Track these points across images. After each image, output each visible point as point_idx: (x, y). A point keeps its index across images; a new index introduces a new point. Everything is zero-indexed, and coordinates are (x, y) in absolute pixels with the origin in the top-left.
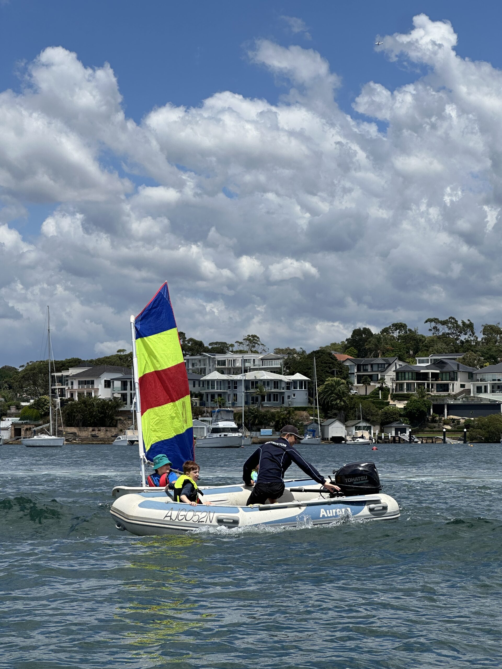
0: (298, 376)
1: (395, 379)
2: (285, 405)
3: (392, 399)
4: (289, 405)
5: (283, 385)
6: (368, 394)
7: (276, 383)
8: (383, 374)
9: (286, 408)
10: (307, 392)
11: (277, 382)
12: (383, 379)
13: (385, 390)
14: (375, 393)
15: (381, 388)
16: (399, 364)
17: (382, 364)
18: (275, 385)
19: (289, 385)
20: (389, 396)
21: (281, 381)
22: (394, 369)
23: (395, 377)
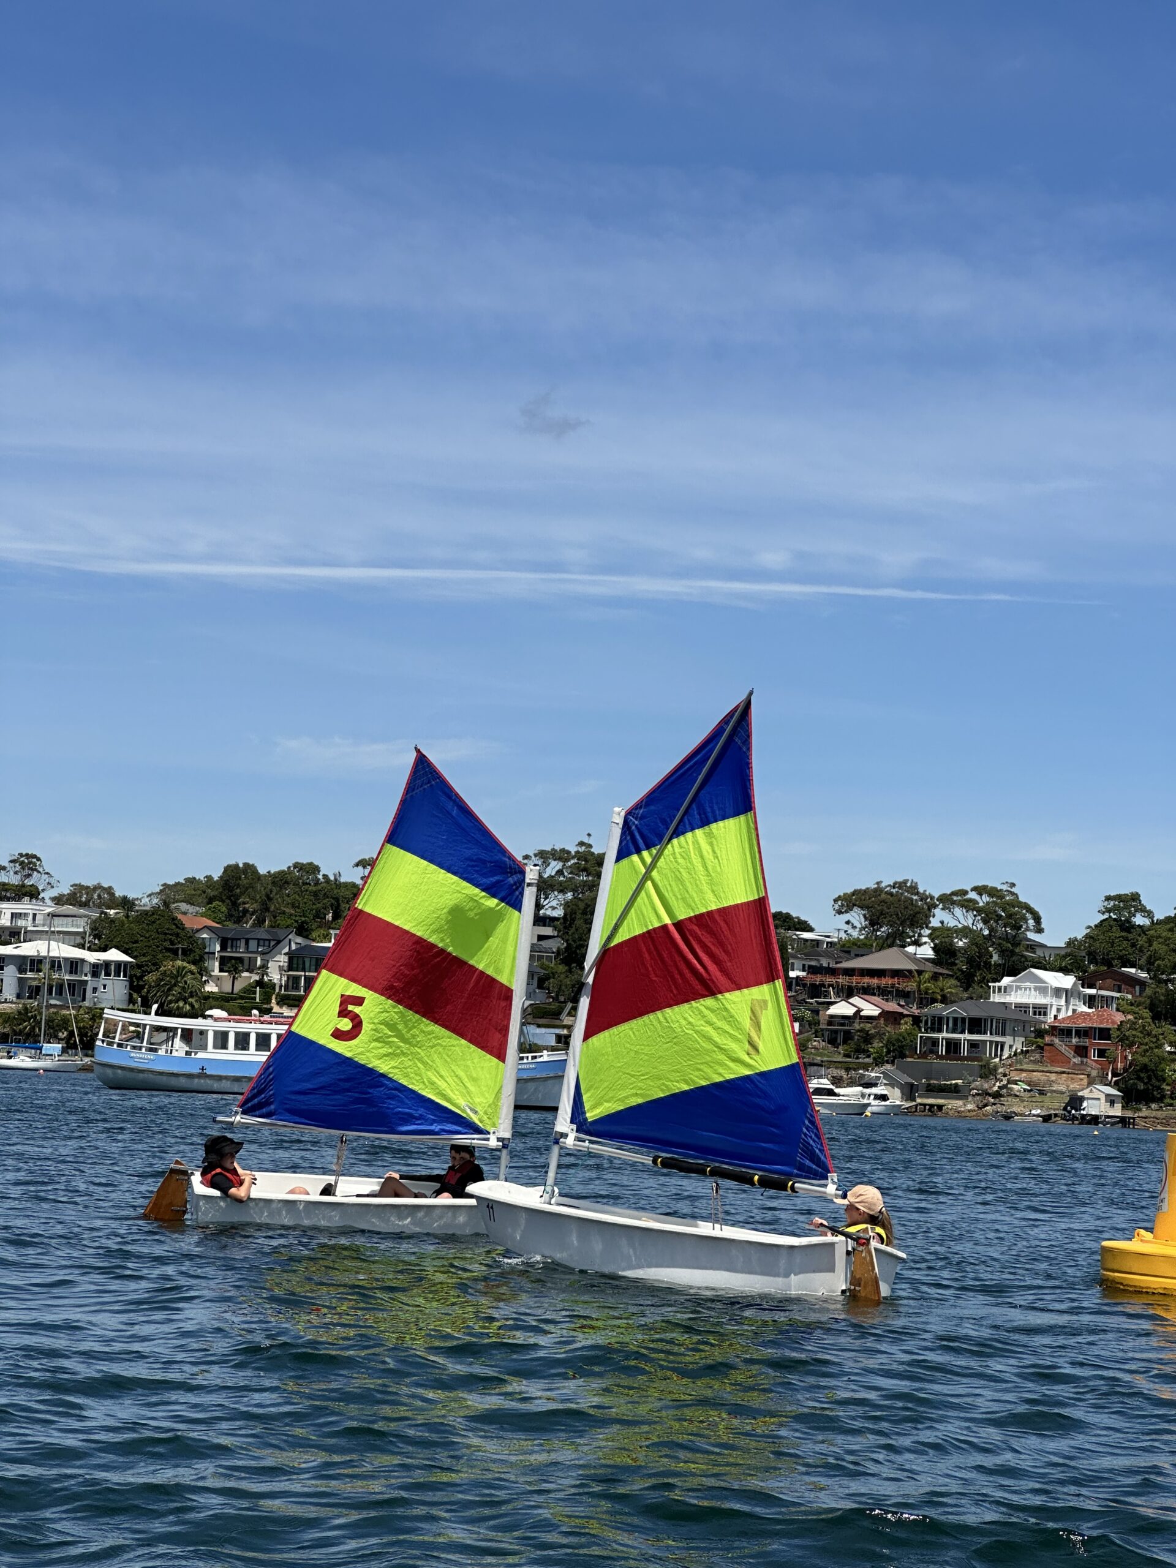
0: (114, 955)
1: (285, 968)
2: (87, 1004)
3: (278, 1004)
4: (95, 1004)
5: (87, 969)
6: (236, 991)
7: (74, 965)
8: (266, 957)
9: (90, 1008)
10: (127, 983)
11: (77, 963)
12: (264, 967)
13: (267, 987)
14: (249, 990)
15: (260, 983)
16: (296, 941)
17: (264, 940)
18: (71, 967)
19: (96, 970)
20: (274, 997)
21: (83, 961)
22: (286, 950)
23: (286, 964)
